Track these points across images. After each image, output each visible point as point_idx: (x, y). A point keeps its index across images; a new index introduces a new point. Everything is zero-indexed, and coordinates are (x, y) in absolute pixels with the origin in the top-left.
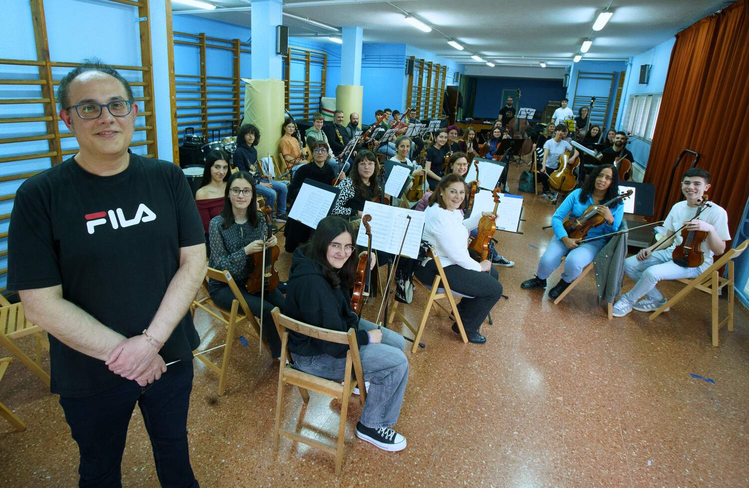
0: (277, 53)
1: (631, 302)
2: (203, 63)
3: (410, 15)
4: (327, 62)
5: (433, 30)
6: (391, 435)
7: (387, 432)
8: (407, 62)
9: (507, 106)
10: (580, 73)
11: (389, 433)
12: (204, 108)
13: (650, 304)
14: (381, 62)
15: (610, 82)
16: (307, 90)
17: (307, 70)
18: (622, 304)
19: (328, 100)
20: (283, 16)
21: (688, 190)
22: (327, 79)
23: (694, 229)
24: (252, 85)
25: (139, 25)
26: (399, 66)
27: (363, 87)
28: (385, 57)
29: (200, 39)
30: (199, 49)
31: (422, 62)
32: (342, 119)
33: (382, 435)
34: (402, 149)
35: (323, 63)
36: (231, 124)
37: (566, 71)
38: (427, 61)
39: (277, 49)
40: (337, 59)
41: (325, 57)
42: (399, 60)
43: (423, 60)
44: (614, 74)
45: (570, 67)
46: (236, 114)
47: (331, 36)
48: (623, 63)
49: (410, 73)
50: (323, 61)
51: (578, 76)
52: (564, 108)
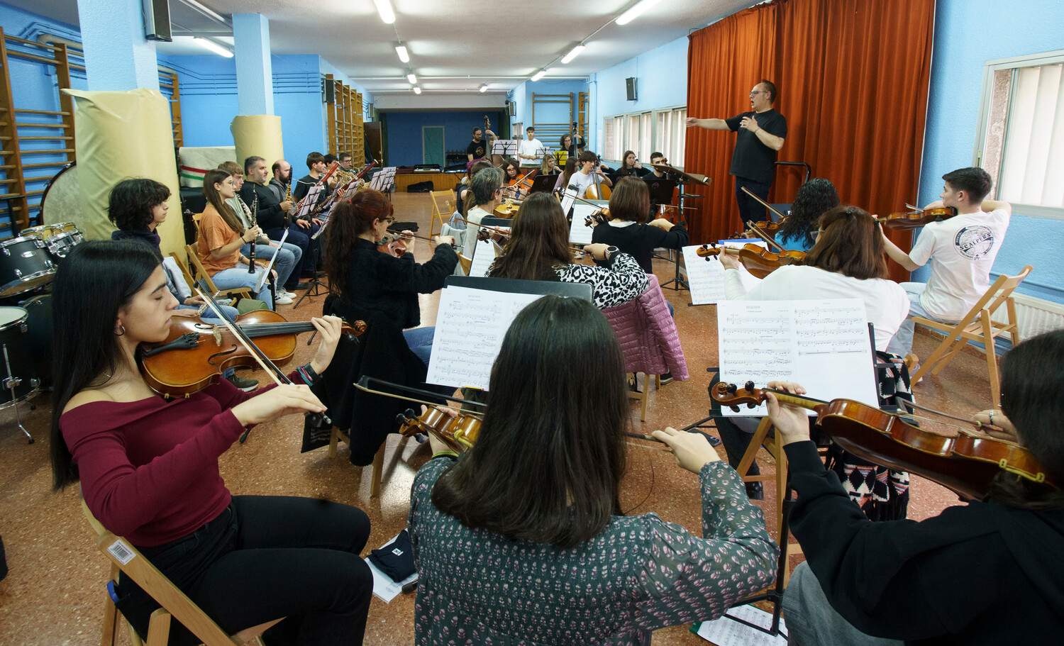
0: (148, 37)
4: (180, 87)
5: (394, 22)
8: (323, 83)
15: (568, 105)
19: (191, 151)
22: (182, 116)
24: (96, 102)
26: (312, 89)
27: (280, 118)
31: (339, 85)
35: (171, 90)
36: (6, 205)
37: (508, 96)
38: (344, 84)
39: (145, 29)
40: (198, 81)
41: (173, 78)
42: (310, 80)
43: (340, 81)
44: (572, 96)
45: (512, 91)
46: (14, 184)
47: (196, 35)
48: (582, 81)
49: (329, 101)
50: (172, 85)
51: (533, 100)
52: (530, 139)
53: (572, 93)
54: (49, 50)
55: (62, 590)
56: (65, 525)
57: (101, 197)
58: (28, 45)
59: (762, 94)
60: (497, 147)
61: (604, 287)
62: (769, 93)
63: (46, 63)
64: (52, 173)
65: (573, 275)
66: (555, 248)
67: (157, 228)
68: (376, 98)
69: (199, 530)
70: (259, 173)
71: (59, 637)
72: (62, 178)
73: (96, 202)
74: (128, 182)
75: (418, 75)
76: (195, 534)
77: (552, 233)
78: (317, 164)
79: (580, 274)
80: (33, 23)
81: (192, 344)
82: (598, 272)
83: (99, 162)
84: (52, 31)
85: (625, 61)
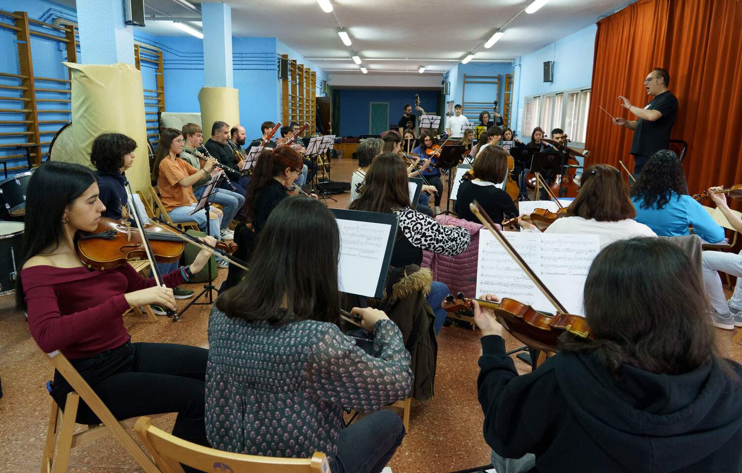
0: (127, 23)
4: (164, 62)
5: (333, 11)
8: (279, 62)
10: (466, 77)
14: (244, 62)
15: (496, 86)
19: (170, 115)
22: (165, 87)
24: (87, 73)
26: (269, 67)
27: (238, 90)
28: (248, 55)
31: (294, 64)
35: (157, 64)
36: (26, 151)
37: (444, 77)
38: (298, 63)
39: (125, 16)
40: (178, 58)
41: (159, 55)
42: (268, 59)
43: (295, 61)
44: (499, 78)
45: (448, 73)
46: (32, 135)
47: (175, 20)
48: (509, 65)
49: (284, 77)
50: (157, 60)
51: (464, 80)
52: (458, 115)
53: (499, 75)
54: (62, 31)
55: (35, 410)
56: (43, 373)
57: (88, 146)
58: (46, 27)
59: (655, 80)
60: (425, 121)
61: (430, 231)
62: (662, 78)
63: (59, 41)
64: (57, 128)
65: (406, 216)
66: (396, 195)
67: (125, 171)
68: (330, 76)
69: (103, 353)
70: (223, 136)
71: (29, 436)
72: (65, 132)
73: (84, 149)
74: (106, 135)
75: (362, 57)
76: (101, 355)
77: (394, 183)
78: (268, 129)
79: (413, 217)
80: (50, 9)
81: (111, 236)
82: (427, 218)
83: (88, 119)
84: (64, 15)
85: (544, 46)
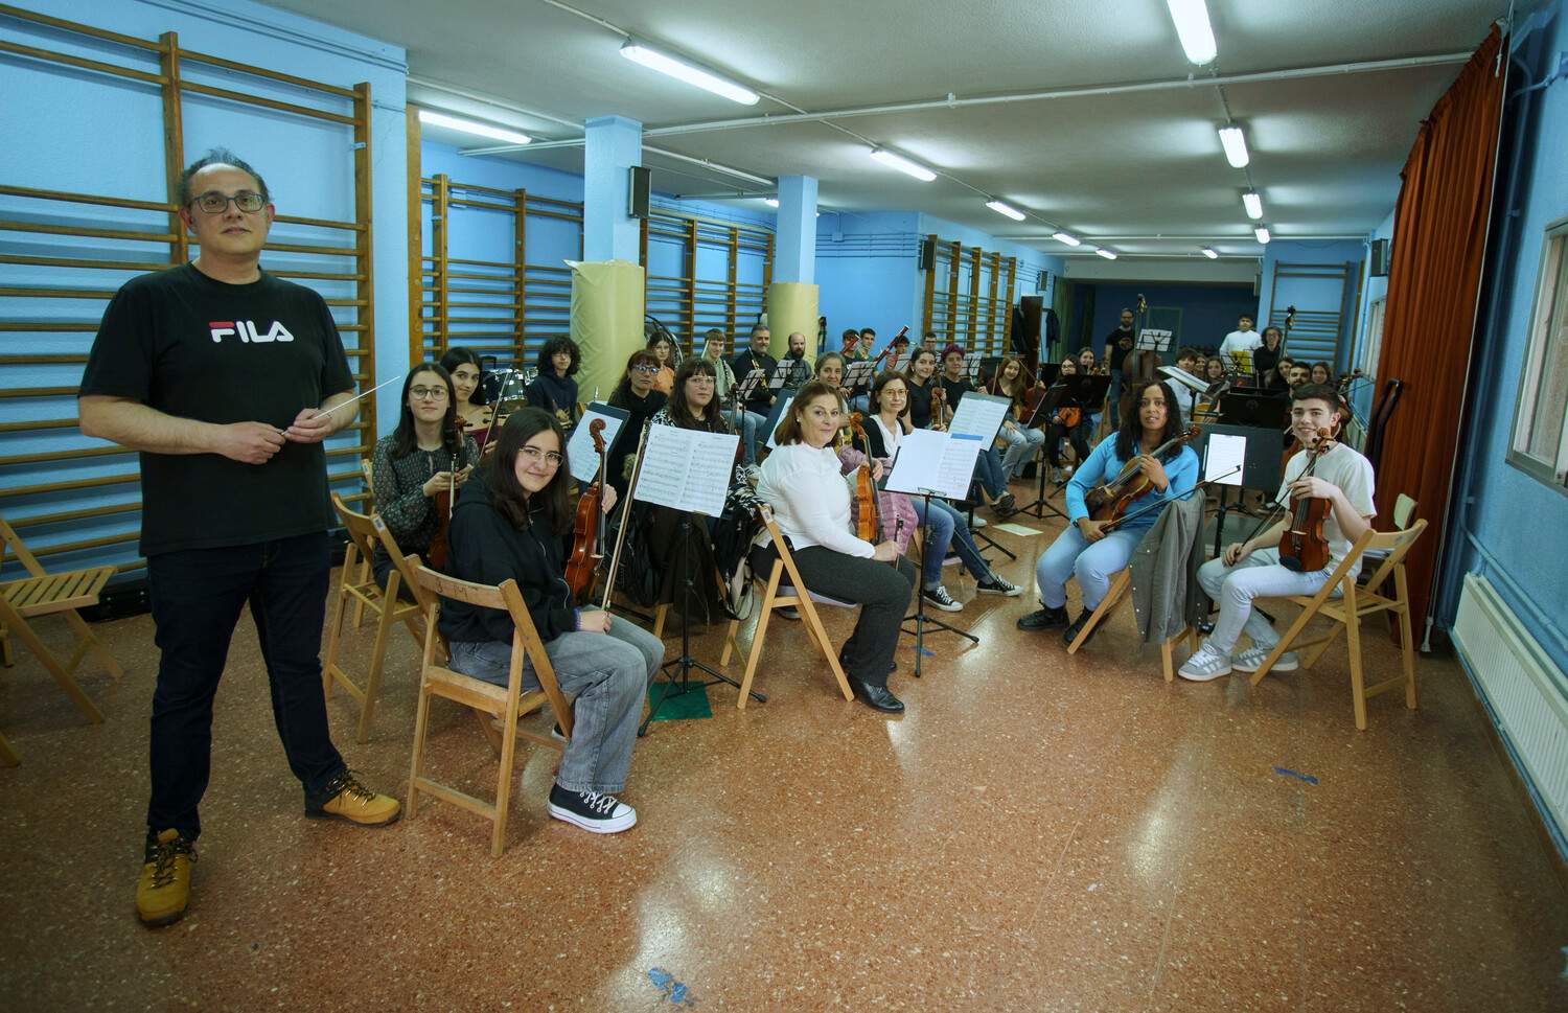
0: (630, 216)
1: (1220, 651)
2: (520, 243)
3: (880, 146)
4: (774, 248)
5: (939, 177)
6: (609, 805)
7: (602, 801)
8: (921, 246)
9: (1121, 327)
10: (1278, 265)
11: (606, 802)
12: (519, 323)
13: (1258, 656)
14: (874, 247)
15: (1342, 281)
16: (731, 299)
17: (732, 262)
18: (1205, 656)
20: (643, 150)
21: (1300, 426)
23: (1306, 496)
24: (581, 271)
25: (353, 157)
27: (818, 286)
28: (878, 237)
29: (516, 199)
30: (514, 218)
31: (956, 247)
32: (765, 342)
33: (592, 806)
34: (826, 375)
42: (906, 242)
43: (957, 244)
44: (1348, 267)
49: (928, 266)
51: (1276, 271)
53: (1348, 263)
68: (1067, 263)
